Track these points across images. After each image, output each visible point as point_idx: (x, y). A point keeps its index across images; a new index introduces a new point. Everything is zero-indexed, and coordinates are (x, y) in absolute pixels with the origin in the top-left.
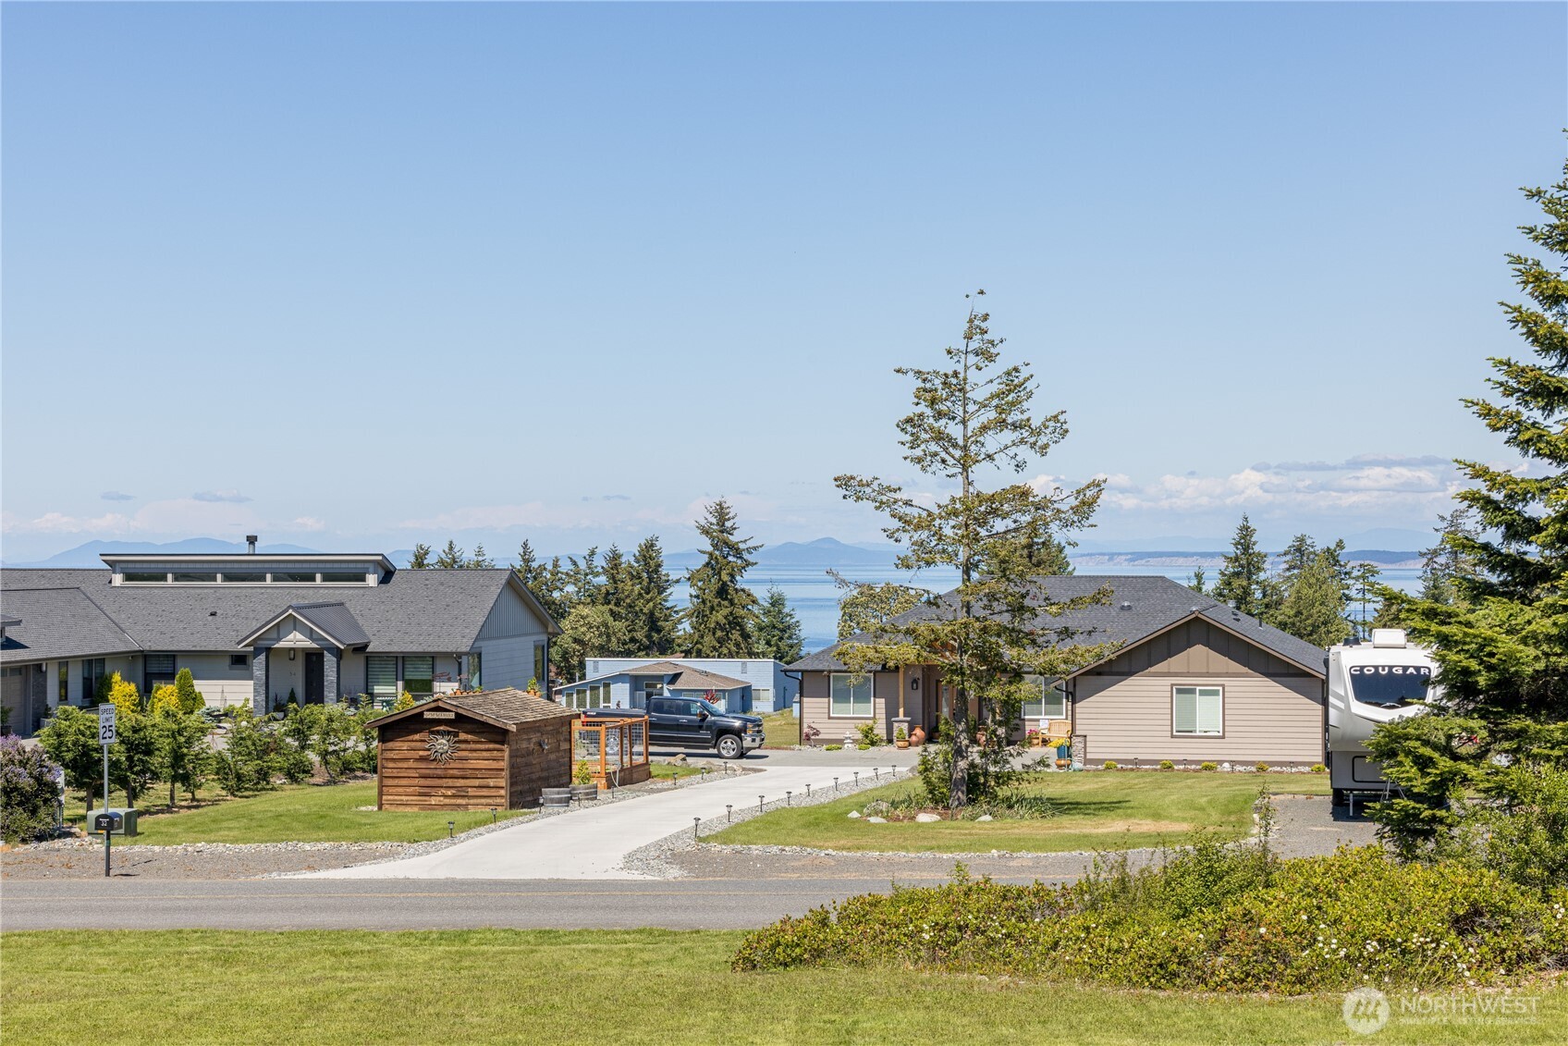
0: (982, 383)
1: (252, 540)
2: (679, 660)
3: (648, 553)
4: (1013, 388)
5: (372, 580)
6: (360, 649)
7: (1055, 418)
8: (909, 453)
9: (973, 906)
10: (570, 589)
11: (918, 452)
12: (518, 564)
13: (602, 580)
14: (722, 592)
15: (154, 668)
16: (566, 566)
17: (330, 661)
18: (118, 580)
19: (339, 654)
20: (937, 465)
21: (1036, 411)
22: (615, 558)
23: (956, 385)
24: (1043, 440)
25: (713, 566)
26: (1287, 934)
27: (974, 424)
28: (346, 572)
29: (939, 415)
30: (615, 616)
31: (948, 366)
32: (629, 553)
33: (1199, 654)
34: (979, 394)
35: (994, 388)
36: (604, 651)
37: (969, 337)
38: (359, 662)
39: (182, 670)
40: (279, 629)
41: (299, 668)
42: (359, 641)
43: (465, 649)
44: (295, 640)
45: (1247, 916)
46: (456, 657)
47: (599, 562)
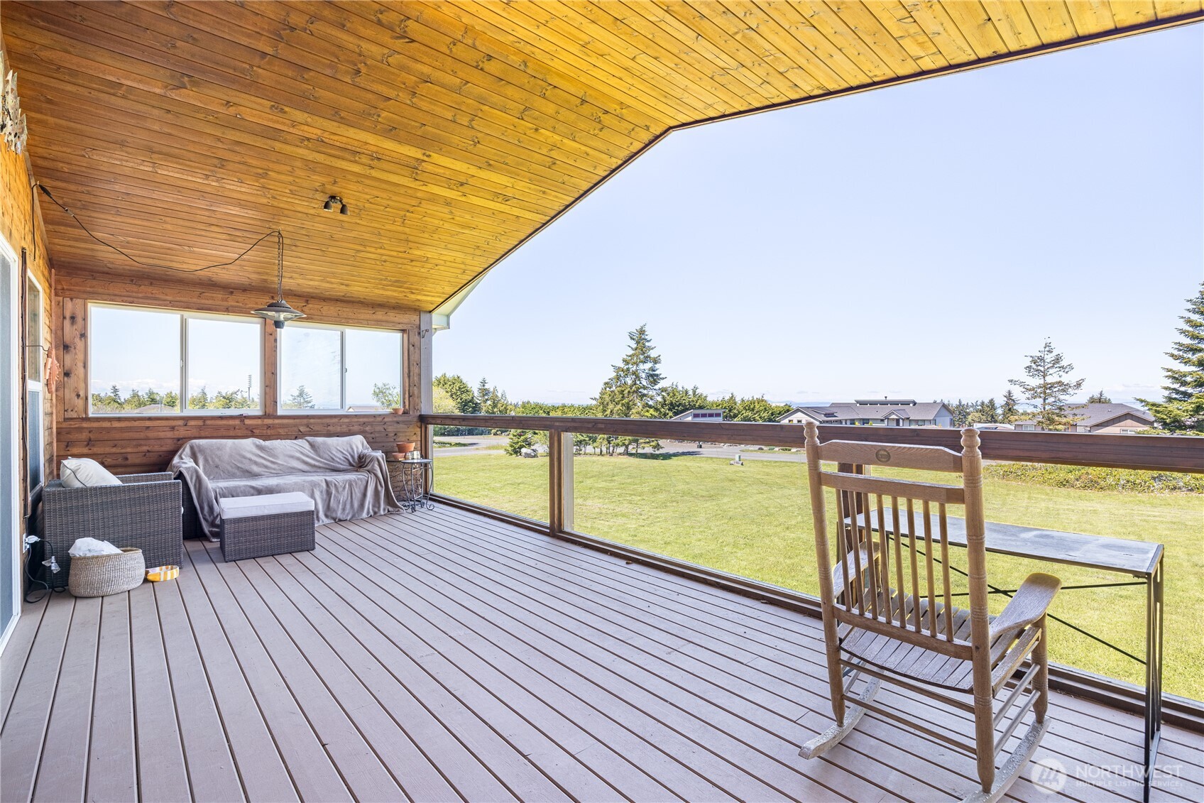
0: (1049, 358)
1: (886, 397)
2: (998, 424)
3: (992, 402)
4: (1058, 359)
5: (911, 405)
6: (908, 419)
7: (1069, 365)
8: (1027, 374)
9: (1014, 467)
10: (971, 409)
11: (1031, 374)
12: (958, 404)
13: (980, 407)
14: (1010, 410)
15: (865, 421)
16: (970, 404)
17: (901, 421)
18: (858, 405)
19: (903, 420)
20: (1037, 377)
21: (1064, 363)
22: (983, 403)
23: (1042, 359)
24: (1066, 370)
25: (1007, 404)
26: (1099, 478)
27: (1046, 367)
28: (906, 403)
29: (1037, 366)
30: (983, 415)
31: (1039, 354)
32: (986, 401)
33: (1129, 422)
34: (1048, 361)
35: (1053, 359)
36: (979, 422)
37: (1045, 348)
38: (908, 421)
39: (870, 422)
40: (890, 415)
41: (895, 422)
42: (908, 417)
43: (932, 419)
44: (893, 417)
45: (1087, 473)
46: (930, 420)
47: (979, 403)
